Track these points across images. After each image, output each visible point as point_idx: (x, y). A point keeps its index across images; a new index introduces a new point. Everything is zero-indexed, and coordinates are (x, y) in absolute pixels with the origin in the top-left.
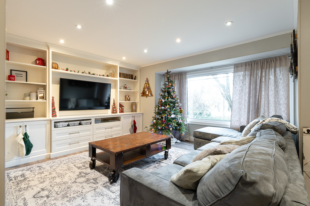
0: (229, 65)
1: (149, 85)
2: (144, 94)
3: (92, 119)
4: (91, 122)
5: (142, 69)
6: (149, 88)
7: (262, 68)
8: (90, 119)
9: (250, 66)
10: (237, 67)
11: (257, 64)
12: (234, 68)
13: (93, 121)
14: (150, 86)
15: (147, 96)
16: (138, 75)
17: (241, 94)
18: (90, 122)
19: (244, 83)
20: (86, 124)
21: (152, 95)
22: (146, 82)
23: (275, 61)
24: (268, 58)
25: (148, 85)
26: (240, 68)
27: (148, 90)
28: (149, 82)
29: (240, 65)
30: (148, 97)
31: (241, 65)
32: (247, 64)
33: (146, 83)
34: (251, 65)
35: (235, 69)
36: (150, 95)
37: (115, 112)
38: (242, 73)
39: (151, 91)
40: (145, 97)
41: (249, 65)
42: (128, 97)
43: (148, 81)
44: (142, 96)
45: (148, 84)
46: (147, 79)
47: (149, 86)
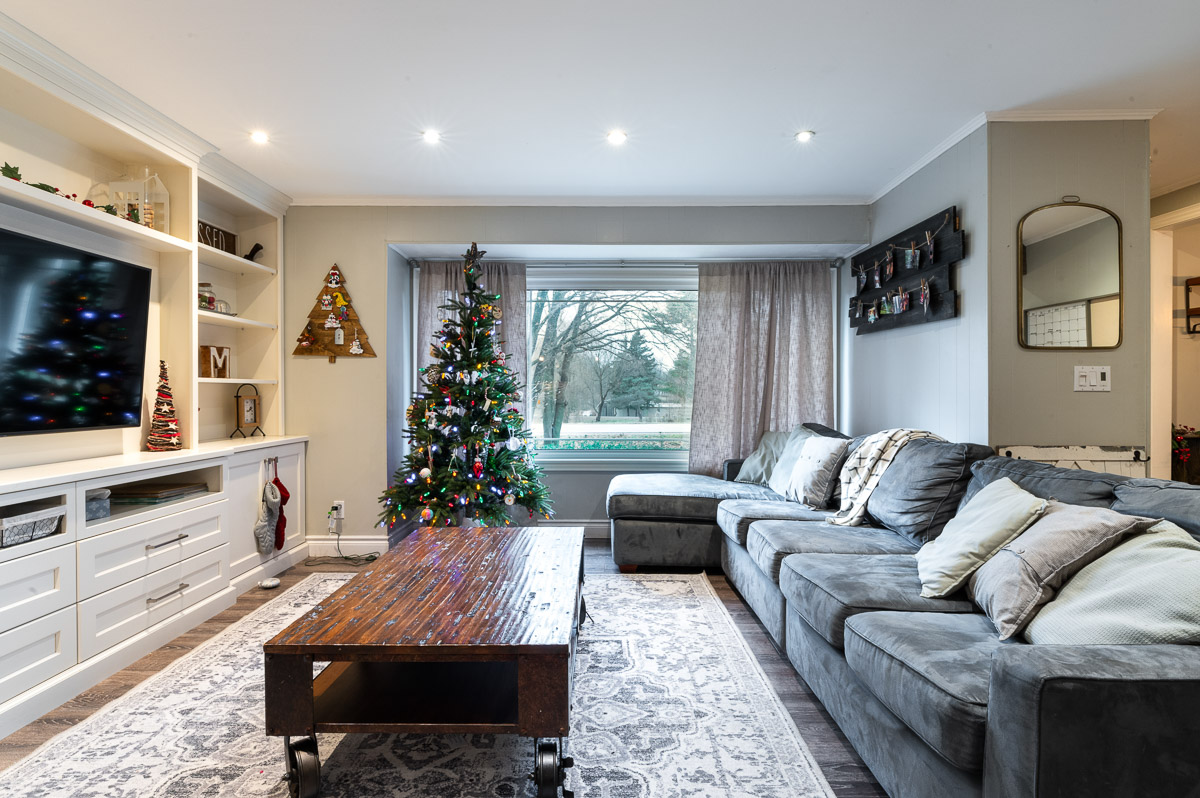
0: (686, 263)
1: (349, 302)
2: (314, 341)
3: (69, 500)
4: (61, 519)
5: (298, 217)
6: (351, 314)
7: (774, 287)
8: (57, 501)
9: (745, 276)
10: (708, 275)
11: (762, 273)
12: (700, 275)
13: (75, 507)
14: (356, 304)
15: (335, 352)
16: (275, 241)
17: (718, 361)
18: (52, 520)
19: (728, 328)
20: (30, 535)
21: (368, 351)
22: (333, 285)
23: (802, 272)
24: (788, 262)
25: (341, 302)
26: (715, 279)
27: (346, 324)
28: (349, 286)
29: (717, 268)
30: (338, 360)
31: (720, 268)
32: (737, 270)
33: (326, 290)
34: (748, 274)
35: (704, 278)
36: (355, 349)
37: (174, 440)
38: (723, 294)
39: (361, 332)
40: (320, 363)
41: (741, 273)
42: (217, 357)
43: (341, 282)
44: (299, 351)
45: (346, 296)
46: (335, 268)
47: (349, 306)
